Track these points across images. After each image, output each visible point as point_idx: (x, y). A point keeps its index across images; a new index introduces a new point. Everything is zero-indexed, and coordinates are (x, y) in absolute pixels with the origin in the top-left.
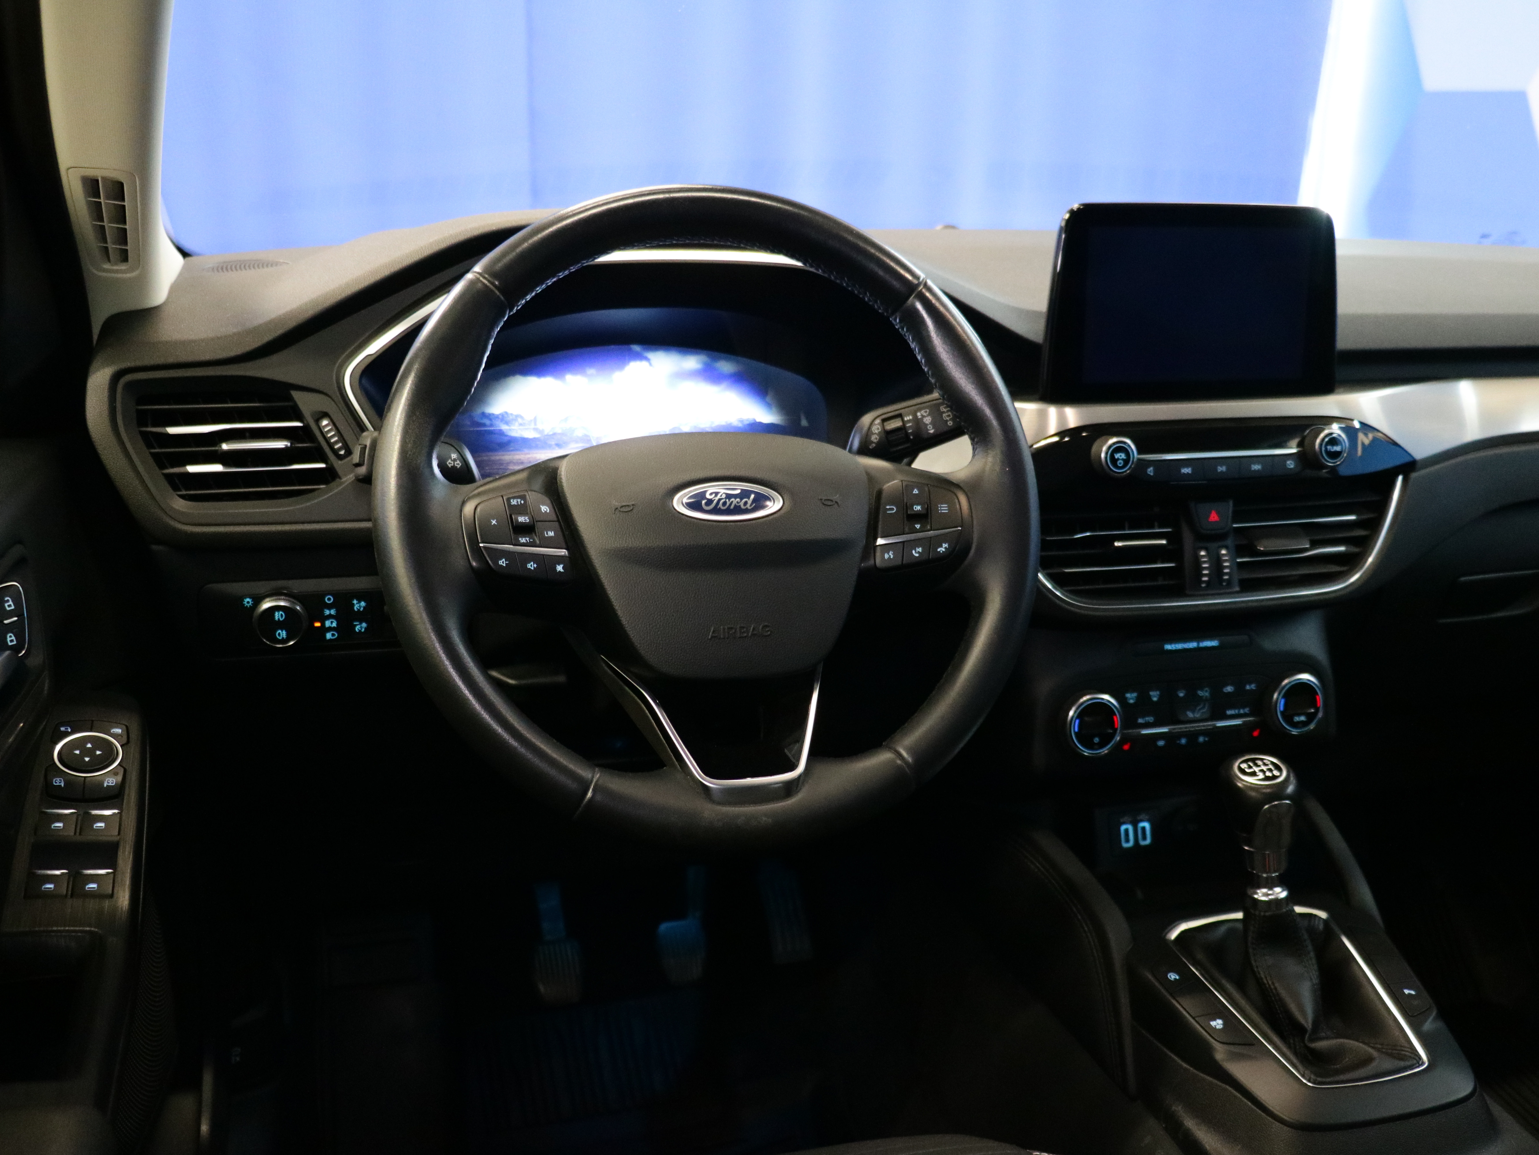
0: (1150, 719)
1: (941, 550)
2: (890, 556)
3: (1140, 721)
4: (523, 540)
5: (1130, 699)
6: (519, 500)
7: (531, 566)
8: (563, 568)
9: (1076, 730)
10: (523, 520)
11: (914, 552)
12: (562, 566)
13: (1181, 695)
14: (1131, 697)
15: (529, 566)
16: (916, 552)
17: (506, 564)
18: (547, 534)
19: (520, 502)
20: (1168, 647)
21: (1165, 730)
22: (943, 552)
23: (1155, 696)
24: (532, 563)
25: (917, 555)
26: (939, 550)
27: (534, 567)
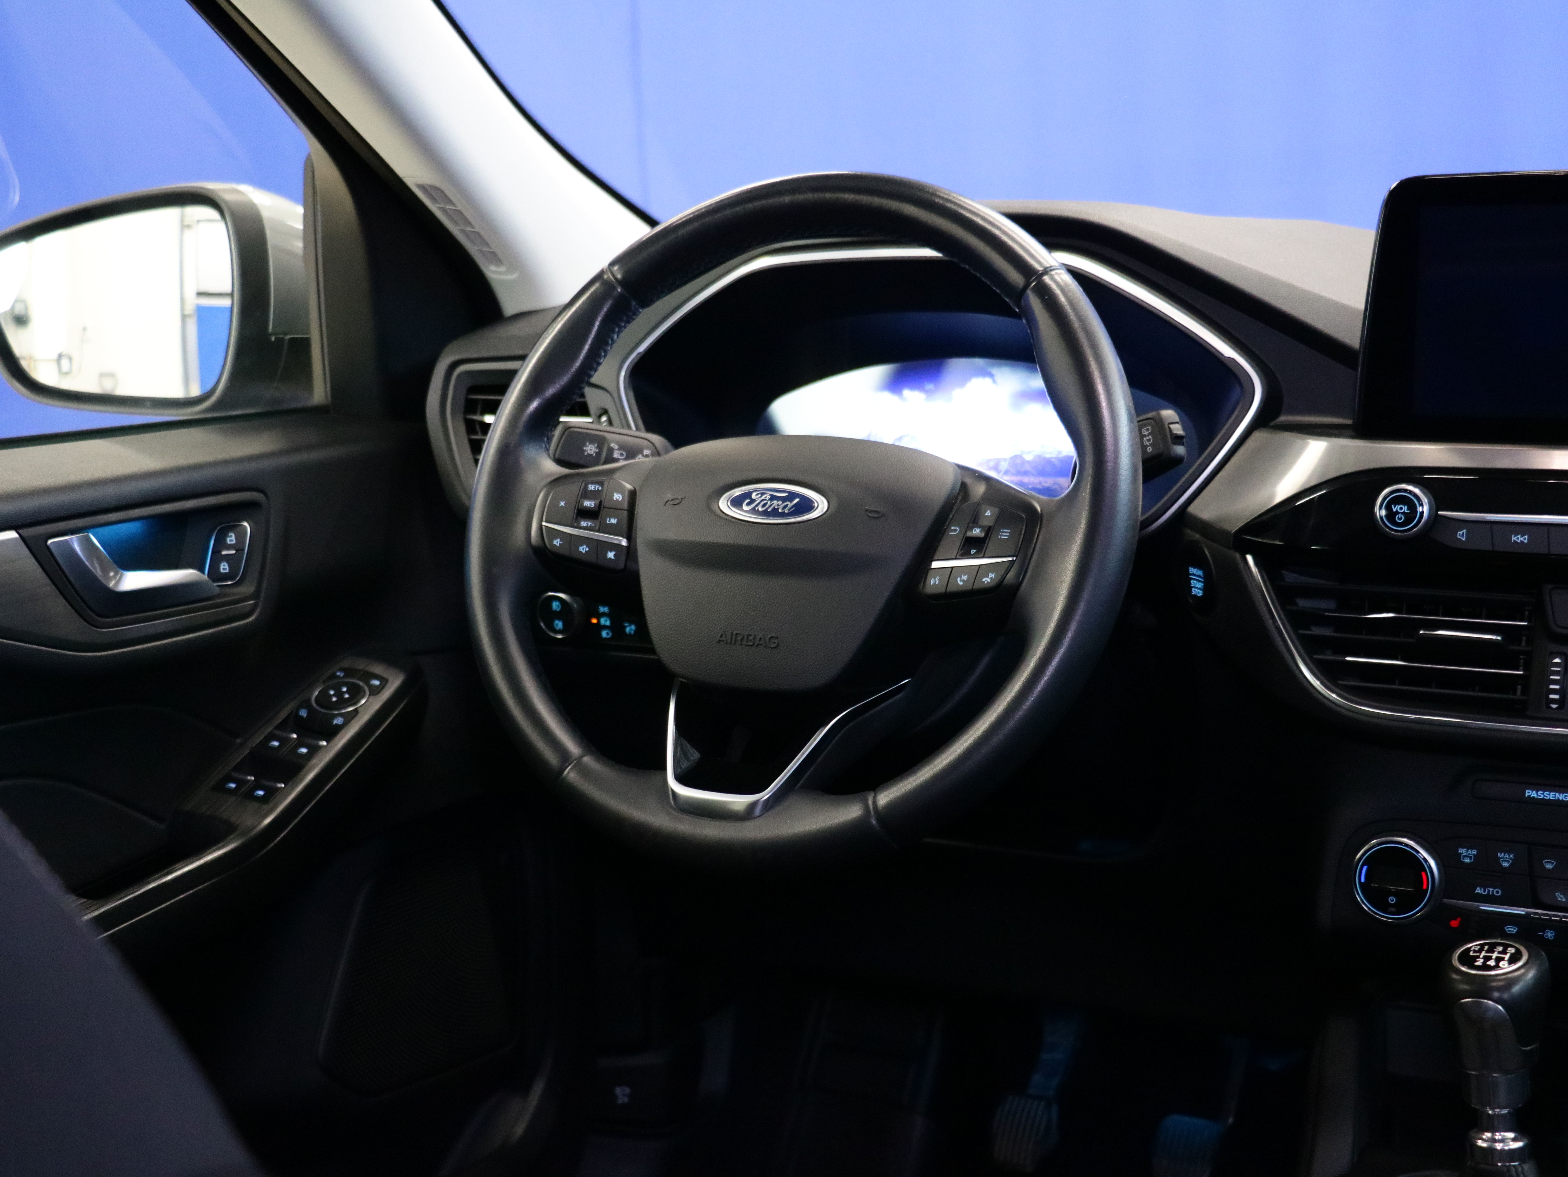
0: (1497, 892)
1: (987, 580)
2: (936, 581)
3: (1478, 890)
4: (584, 524)
5: (1464, 856)
6: (597, 486)
7: (583, 549)
8: (614, 555)
9: (1363, 880)
10: (589, 504)
11: (959, 579)
12: (613, 553)
13: (1549, 866)
14: (1467, 855)
15: (581, 549)
16: (960, 581)
17: (560, 544)
18: (609, 521)
19: (598, 488)
20: (1531, 793)
21: (1521, 911)
22: (988, 582)
23: (1506, 860)
24: (585, 547)
25: (961, 583)
26: (984, 580)
27: (586, 551)
